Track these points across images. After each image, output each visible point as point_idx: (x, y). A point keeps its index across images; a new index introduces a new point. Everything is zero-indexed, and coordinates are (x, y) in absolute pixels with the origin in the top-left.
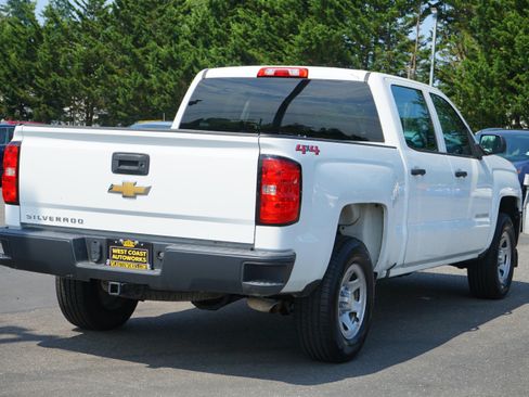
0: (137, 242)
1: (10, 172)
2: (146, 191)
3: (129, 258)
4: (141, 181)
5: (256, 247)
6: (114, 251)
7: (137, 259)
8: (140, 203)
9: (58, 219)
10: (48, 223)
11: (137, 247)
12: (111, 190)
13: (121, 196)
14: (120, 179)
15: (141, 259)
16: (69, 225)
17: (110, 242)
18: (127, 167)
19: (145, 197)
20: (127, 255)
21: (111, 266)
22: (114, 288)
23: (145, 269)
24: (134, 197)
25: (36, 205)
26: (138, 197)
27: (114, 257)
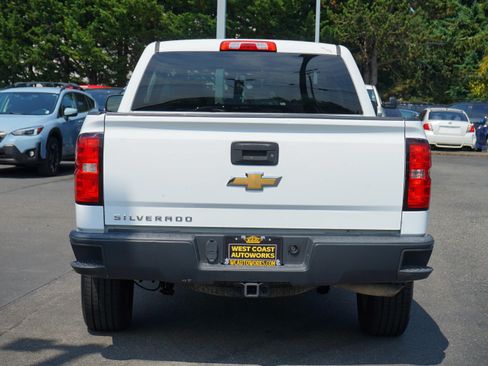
0: (263, 238)
1: (89, 168)
2: (276, 182)
3: (253, 255)
4: (268, 171)
5: (402, 233)
6: (234, 249)
7: (263, 255)
8: (267, 196)
9: (159, 219)
10: (144, 223)
11: (264, 243)
12: (231, 183)
13: (243, 188)
14: (241, 171)
15: (268, 255)
16: (174, 223)
17: (229, 239)
18: (252, 158)
19: (274, 189)
20: (251, 251)
21: (231, 265)
22: (252, 290)
23: (275, 266)
24: (261, 190)
25: (126, 204)
26: (265, 189)
27: (233, 255)
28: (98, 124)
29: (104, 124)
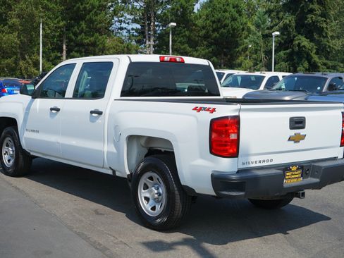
0: (298, 167)
1: (233, 136)
2: (304, 137)
3: (293, 176)
4: (301, 132)
5: (338, 158)
6: (287, 174)
7: (297, 176)
8: (301, 145)
9: (260, 162)
10: (254, 165)
11: (298, 169)
12: (289, 139)
13: (293, 142)
14: (293, 132)
16: (265, 164)
17: (286, 169)
18: (298, 125)
21: (286, 183)
24: (299, 142)
25: (248, 155)
27: (287, 177)
28: (236, 110)
29: (240, 110)
